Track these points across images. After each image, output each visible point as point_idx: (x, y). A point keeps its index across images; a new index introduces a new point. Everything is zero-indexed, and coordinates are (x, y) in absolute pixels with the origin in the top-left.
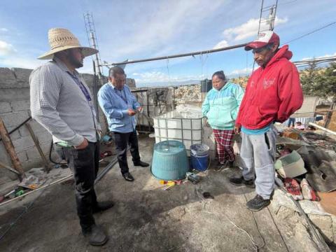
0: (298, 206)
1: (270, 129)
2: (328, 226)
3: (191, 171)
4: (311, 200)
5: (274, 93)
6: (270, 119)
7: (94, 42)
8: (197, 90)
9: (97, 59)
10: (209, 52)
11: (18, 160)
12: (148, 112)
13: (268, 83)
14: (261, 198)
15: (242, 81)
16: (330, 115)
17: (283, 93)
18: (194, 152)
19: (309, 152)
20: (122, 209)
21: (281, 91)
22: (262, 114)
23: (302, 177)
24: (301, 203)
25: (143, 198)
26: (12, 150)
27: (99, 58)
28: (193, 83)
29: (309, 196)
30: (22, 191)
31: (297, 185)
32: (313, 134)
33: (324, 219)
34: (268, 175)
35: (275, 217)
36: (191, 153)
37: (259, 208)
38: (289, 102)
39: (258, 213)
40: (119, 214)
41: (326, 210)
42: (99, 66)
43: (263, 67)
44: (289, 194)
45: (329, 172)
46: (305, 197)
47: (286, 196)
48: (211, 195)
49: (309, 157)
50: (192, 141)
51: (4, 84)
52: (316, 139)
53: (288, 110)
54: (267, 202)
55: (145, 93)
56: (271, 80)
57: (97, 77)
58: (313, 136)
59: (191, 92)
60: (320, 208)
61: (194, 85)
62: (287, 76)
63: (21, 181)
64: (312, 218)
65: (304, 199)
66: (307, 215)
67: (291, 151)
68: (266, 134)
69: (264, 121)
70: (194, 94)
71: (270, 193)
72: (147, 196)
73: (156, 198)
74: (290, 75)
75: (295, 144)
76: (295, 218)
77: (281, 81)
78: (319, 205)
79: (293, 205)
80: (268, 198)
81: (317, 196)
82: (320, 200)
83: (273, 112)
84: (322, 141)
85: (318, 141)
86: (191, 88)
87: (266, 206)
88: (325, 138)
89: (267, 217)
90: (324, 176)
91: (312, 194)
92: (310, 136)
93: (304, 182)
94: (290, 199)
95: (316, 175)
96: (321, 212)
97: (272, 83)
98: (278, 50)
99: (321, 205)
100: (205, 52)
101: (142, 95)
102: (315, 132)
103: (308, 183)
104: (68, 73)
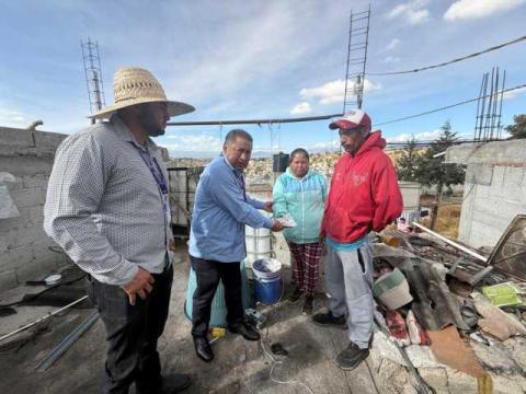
0: (405, 356)
1: (365, 243)
2: (443, 384)
3: (252, 306)
4: (420, 344)
5: (367, 193)
6: (364, 228)
8: (269, 168)
10: (281, 121)
12: (188, 204)
13: (359, 179)
14: (356, 346)
16: (435, 209)
17: (379, 194)
18: (259, 275)
19: (415, 267)
21: (377, 192)
22: (353, 222)
23: (408, 307)
24: (409, 351)
28: (262, 157)
29: (417, 339)
31: (401, 322)
32: (418, 238)
33: (437, 373)
34: (364, 312)
35: (376, 377)
36: (254, 275)
37: (354, 364)
38: (387, 206)
39: (353, 373)
41: (439, 359)
43: (353, 154)
44: (393, 338)
45: (438, 298)
46: (413, 341)
47: (388, 342)
48: (284, 348)
49: (415, 276)
50: (256, 254)
52: (421, 246)
53: (386, 218)
54: (365, 353)
55: (183, 173)
56: (362, 175)
58: (419, 242)
59: (259, 169)
60: (432, 356)
61: (263, 160)
62: (382, 173)
64: (423, 374)
65: (411, 344)
66: (416, 369)
67: (392, 268)
68: (359, 250)
69: (356, 233)
70: (264, 173)
71: (367, 339)
72: (174, 361)
74: (385, 172)
75: (397, 255)
76: (402, 376)
77: (375, 178)
78: (430, 351)
79: (398, 357)
80: (366, 346)
81: (427, 337)
82: (431, 343)
83: (367, 219)
84: (428, 248)
85: (424, 249)
86: (260, 163)
87: (364, 359)
88: (431, 244)
89: (365, 379)
90: (433, 306)
91: (420, 335)
92: (415, 241)
93: (411, 316)
94: (394, 346)
95: (424, 304)
96: (433, 363)
97: (363, 179)
98: (370, 135)
99: (433, 351)
101: (178, 175)
102: (420, 235)
103: (416, 317)
104: (132, 143)
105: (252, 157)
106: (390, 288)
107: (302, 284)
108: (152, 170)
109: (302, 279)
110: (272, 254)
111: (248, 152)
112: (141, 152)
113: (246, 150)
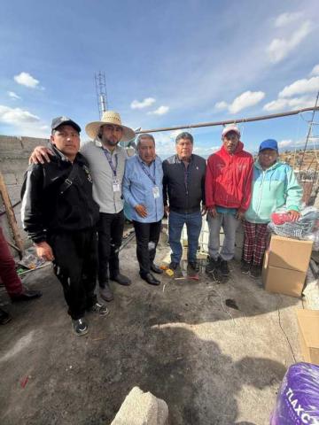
10: (245, 121)
11: (19, 236)
15: (289, 157)
20: (125, 303)
25: (150, 295)
26: (14, 225)
30: (21, 270)
40: (122, 309)
51: (11, 154)
63: (21, 259)
73: (165, 297)
100: (240, 121)
104: (102, 148)
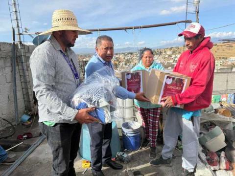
3: (122, 151)
4: (226, 170)
7: (15, 8)
9: (18, 27)
10: (141, 28)
13: (193, 67)
18: (126, 131)
19: (234, 127)
24: (218, 173)
27: (20, 25)
28: (131, 51)
29: (224, 166)
31: (216, 158)
36: (123, 132)
42: (20, 34)
44: (208, 166)
46: (221, 168)
48: (142, 173)
49: (233, 133)
50: (124, 119)
57: (17, 46)
65: (220, 169)
78: (231, 174)
80: (192, 171)
81: (231, 166)
82: (232, 169)
86: (129, 57)
91: (226, 164)
99: (233, 173)
100: (138, 28)
103: (226, 155)
104: (61, 51)
105: (115, 52)
106: (211, 138)
107: (148, 136)
108: (70, 66)
109: (148, 133)
110: (135, 119)
111: (111, 48)
112: (64, 56)
113: (110, 48)
